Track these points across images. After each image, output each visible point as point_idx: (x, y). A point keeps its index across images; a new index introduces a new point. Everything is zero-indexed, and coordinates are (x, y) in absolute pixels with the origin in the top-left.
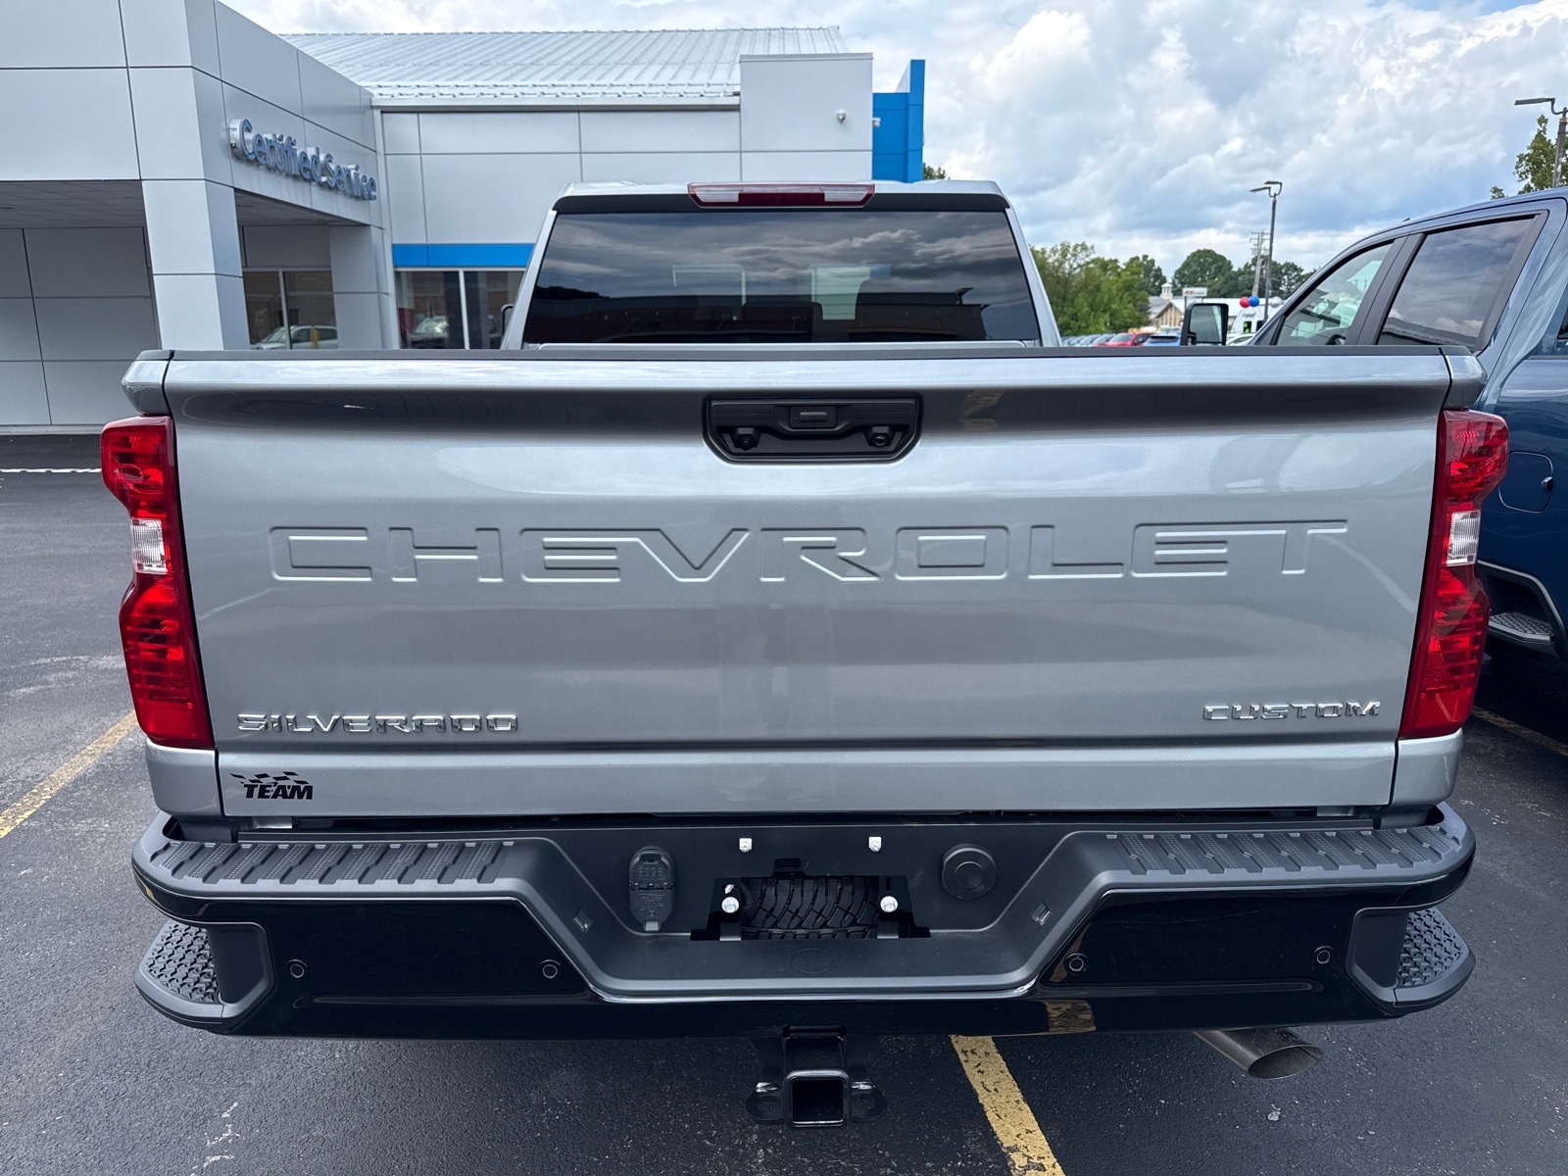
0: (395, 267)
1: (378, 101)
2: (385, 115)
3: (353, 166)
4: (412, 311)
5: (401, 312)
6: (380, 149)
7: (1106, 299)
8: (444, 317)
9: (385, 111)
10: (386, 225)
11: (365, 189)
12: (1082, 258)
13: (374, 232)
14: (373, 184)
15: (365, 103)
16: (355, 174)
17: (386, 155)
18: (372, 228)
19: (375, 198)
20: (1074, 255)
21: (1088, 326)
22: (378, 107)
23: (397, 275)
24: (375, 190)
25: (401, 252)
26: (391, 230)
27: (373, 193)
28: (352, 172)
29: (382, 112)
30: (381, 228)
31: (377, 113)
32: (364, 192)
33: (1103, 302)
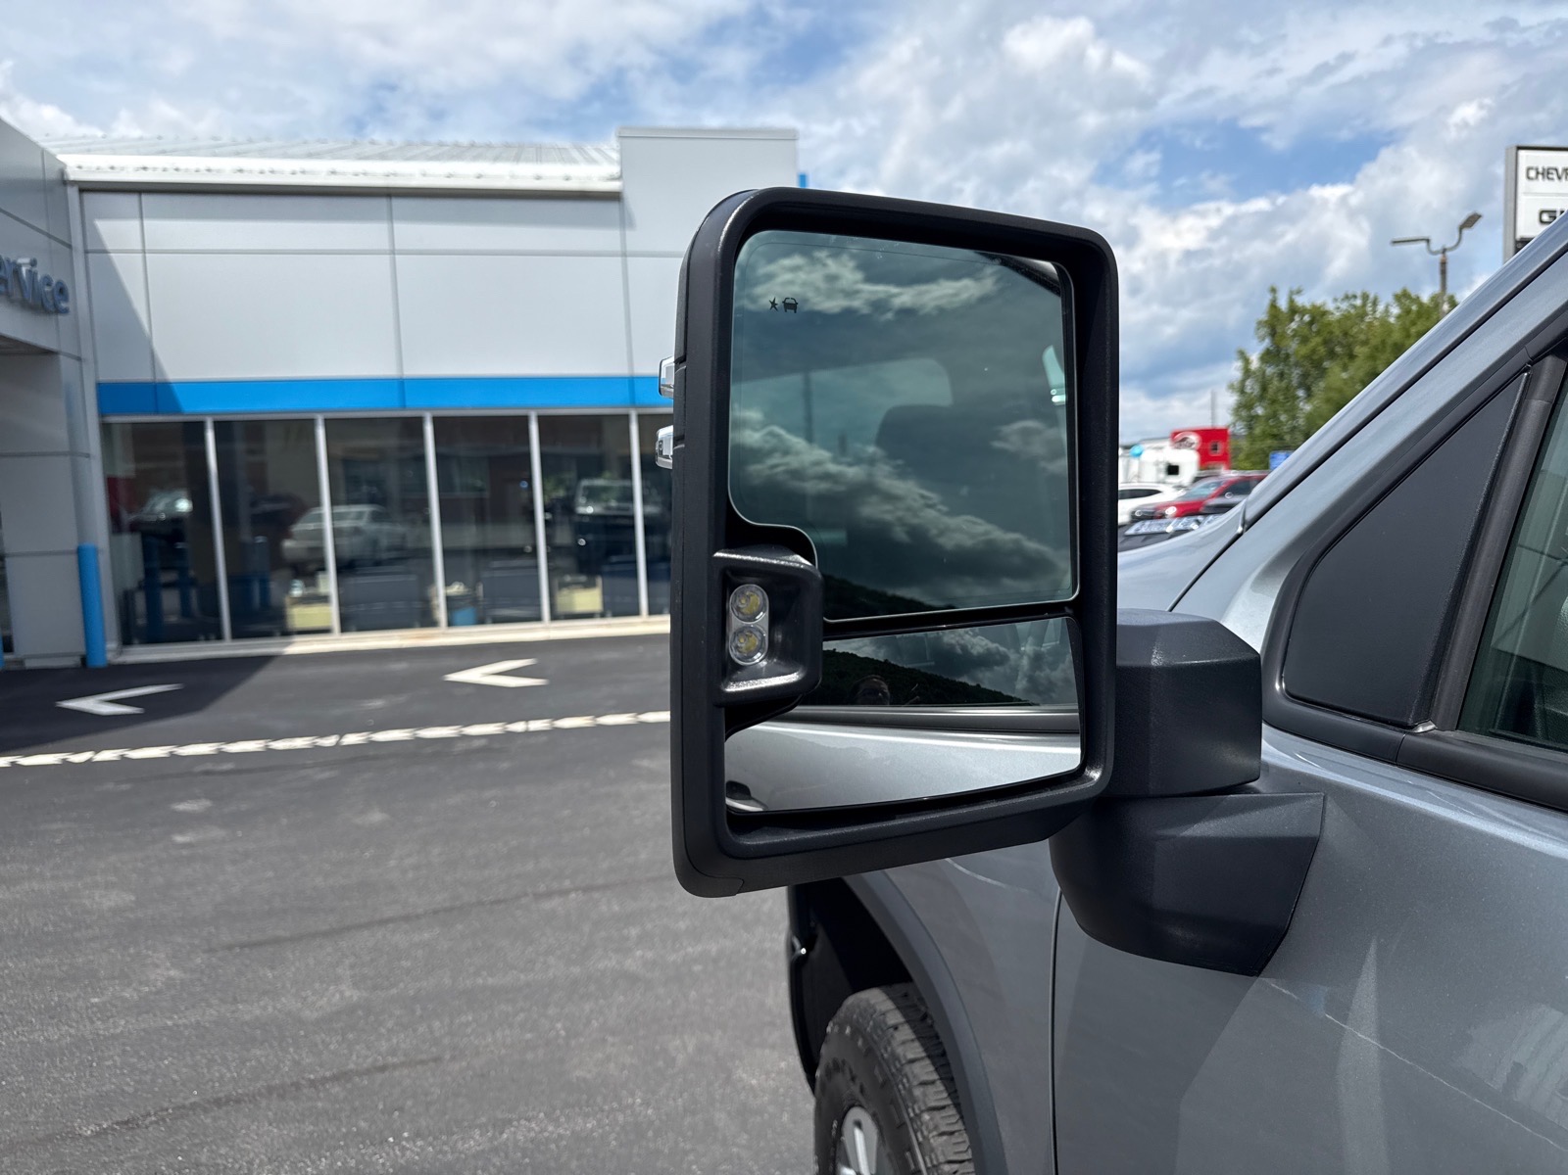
0: (102, 414)
1: (73, 175)
2: (87, 197)
3: (26, 260)
4: (130, 483)
5: (112, 484)
6: (77, 241)
8: (183, 492)
9: (87, 188)
10: (86, 354)
11: (49, 297)
13: (66, 365)
14: (62, 290)
15: (52, 175)
16: (29, 271)
17: (86, 252)
18: (61, 357)
19: (66, 311)
22: (74, 183)
23: (106, 429)
24: (66, 299)
25: (111, 395)
26: (96, 362)
27: (63, 305)
28: (24, 270)
29: (82, 191)
30: (79, 359)
31: (73, 192)
32: (49, 300)
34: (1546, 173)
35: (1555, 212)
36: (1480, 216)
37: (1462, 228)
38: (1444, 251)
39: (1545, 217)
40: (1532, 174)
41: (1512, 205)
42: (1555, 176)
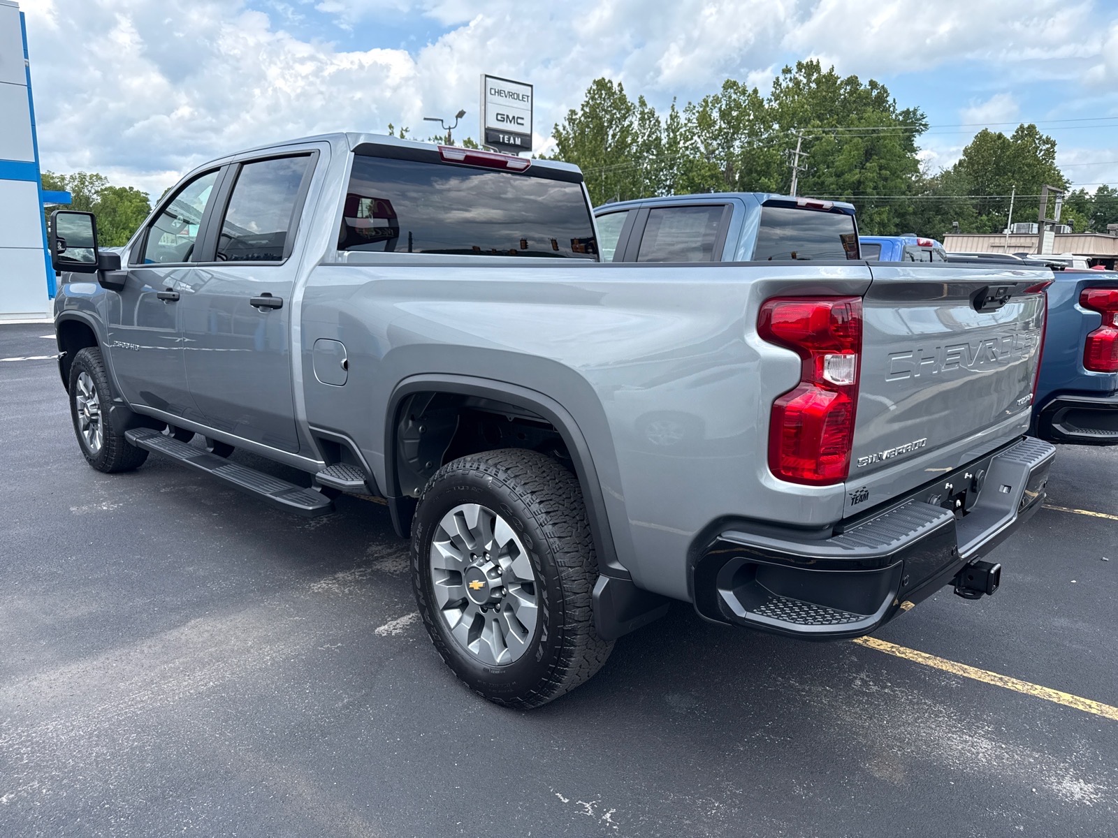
7: (124, 220)
12: (98, 186)
20: (91, 183)
21: (112, 240)
33: (121, 222)
34: (499, 93)
35: (504, 115)
36: (465, 112)
37: (457, 117)
38: (450, 128)
39: (499, 117)
40: (493, 92)
41: (483, 107)
42: (503, 95)
